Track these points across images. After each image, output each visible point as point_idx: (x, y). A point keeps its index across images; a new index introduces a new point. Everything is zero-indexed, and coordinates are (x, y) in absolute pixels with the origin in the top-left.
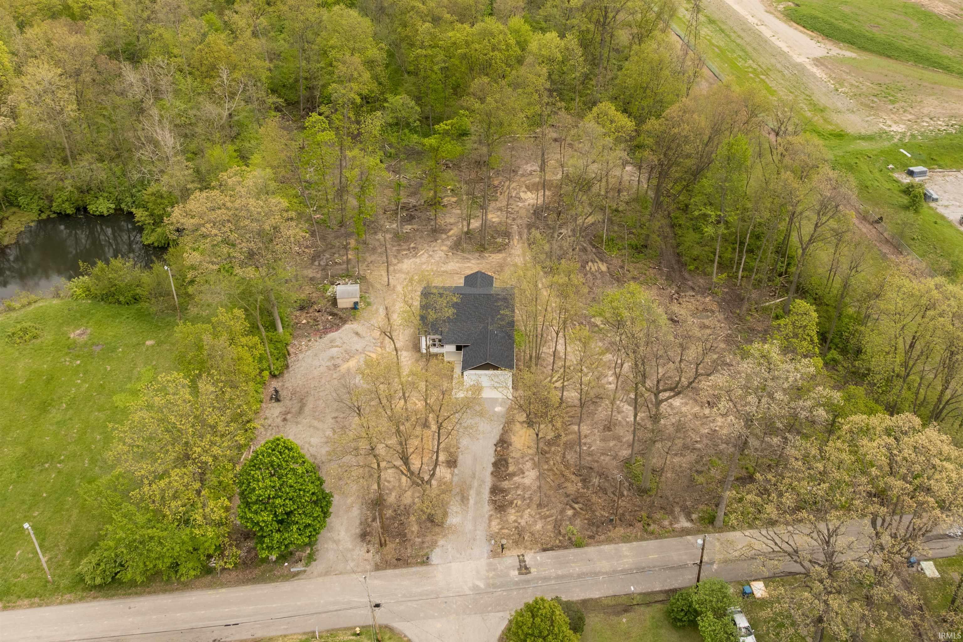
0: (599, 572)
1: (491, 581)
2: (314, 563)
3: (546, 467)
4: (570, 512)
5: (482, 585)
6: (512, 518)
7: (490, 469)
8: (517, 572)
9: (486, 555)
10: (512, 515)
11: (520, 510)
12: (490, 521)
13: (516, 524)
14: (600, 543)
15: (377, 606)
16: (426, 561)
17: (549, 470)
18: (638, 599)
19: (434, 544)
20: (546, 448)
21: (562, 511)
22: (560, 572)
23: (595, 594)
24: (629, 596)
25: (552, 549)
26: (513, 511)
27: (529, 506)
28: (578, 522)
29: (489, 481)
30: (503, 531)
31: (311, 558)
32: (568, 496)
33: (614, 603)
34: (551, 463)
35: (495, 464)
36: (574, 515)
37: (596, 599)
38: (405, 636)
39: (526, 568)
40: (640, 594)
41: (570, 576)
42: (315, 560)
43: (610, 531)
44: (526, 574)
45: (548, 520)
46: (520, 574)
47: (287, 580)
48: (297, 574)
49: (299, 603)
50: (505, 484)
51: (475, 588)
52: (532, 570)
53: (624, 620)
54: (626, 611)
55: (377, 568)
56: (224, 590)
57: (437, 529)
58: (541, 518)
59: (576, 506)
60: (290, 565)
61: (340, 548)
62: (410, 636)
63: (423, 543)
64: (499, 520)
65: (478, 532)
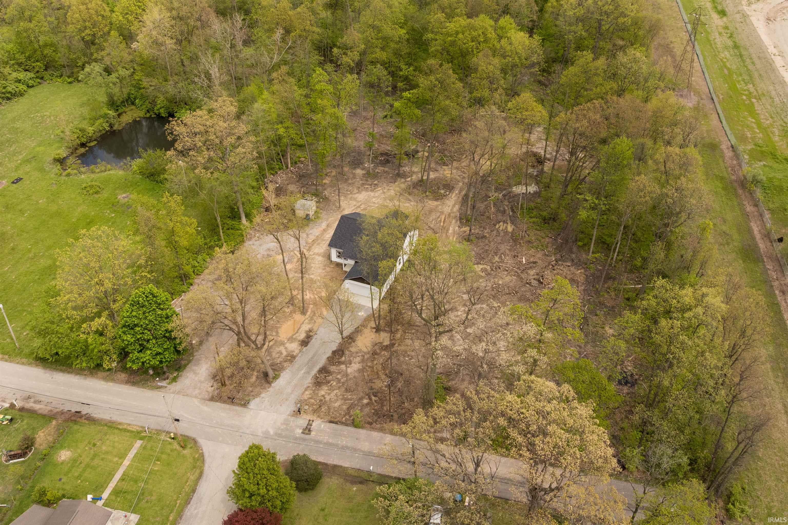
0: (359, 449)
1: (280, 432)
2: (174, 383)
3: (369, 364)
4: (365, 401)
5: (272, 432)
6: (323, 393)
7: (329, 354)
8: (301, 431)
9: (288, 413)
10: (323, 391)
11: (331, 389)
12: (306, 390)
13: (322, 398)
14: (373, 429)
15: (177, 420)
16: (245, 405)
17: (370, 367)
18: (375, 478)
19: (258, 395)
20: (378, 351)
21: (361, 399)
22: (330, 441)
23: (346, 464)
24: (369, 473)
25: (336, 423)
26: (326, 388)
27: (339, 388)
28: (367, 410)
29: (322, 362)
30: (310, 400)
31: (175, 379)
32: (371, 388)
33: (356, 474)
34: (375, 362)
35: (334, 352)
36: (367, 404)
37: (345, 467)
38: (202, 450)
39: (310, 430)
40: (379, 474)
41: (337, 445)
42: (176, 382)
43: (386, 423)
44: (307, 434)
45: (347, 402)
46: (303, 433)
47: (152, 389)
48: (161, 387)
50: (333, 368)
51: (267, 432)
52: (313, 433)
53: (355, 489)
54: (361, 483)
55: (212, 399)
56: (111, 384)
57: (267, 385)
58: (342, 399)
59: (373, 398)
60: (159, 380)
61: (197, 378)
62: (204, 450)
63: (252, 391)
64: (312, 392)
65: (293, 396)
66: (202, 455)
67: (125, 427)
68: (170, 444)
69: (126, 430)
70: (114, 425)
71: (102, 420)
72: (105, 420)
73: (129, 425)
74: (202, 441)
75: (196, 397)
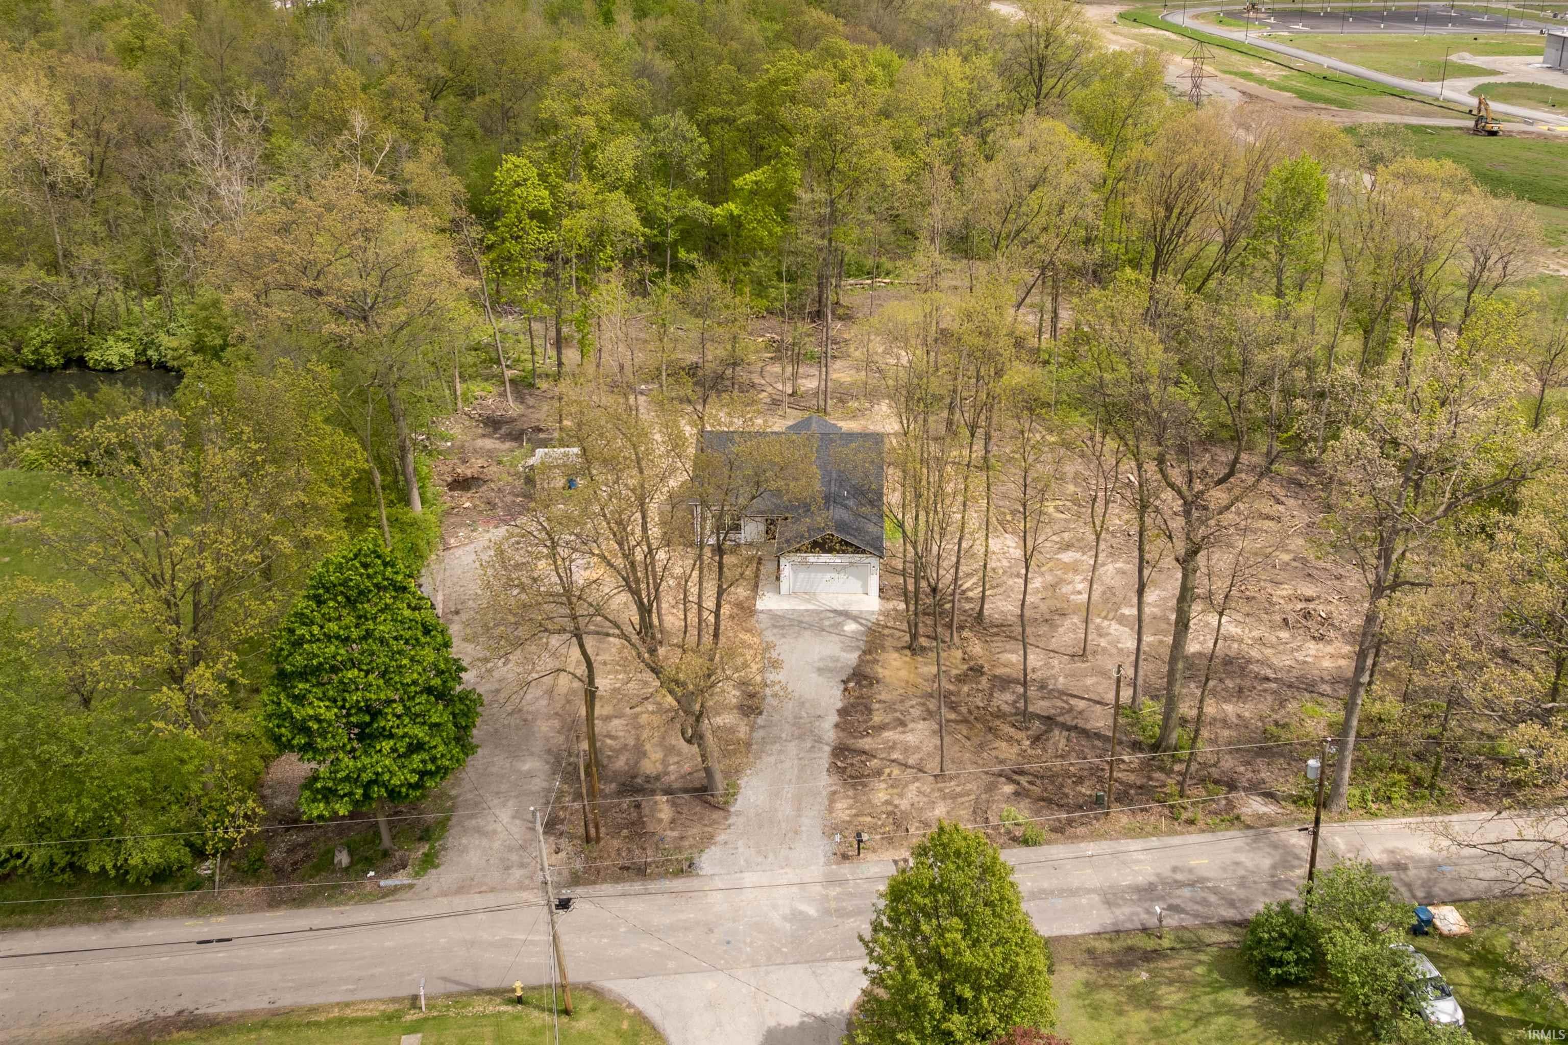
0: (1079, 889)
1: (833, 905)
2: (433, 871)
3: (952, 716)
4: (1007, 789)
5: (811, 911)
6: (880, 797)
7: (834, 718)
9: (822, 860)
10: (880, 794)
11: (897, 784)
12: (832, 801)
13: (890, 808)
14: (1075, 838)
16: (687, 869)
17: (956, 722)
18: (1171, 939)
19: (708, 840)
20: (951, 687)
21: (991, 787)
23: (1073, 928)
24: (1151, 932)
26: (883, 785)
27: (916, 778)
28: (1026, 804)
29: (830, 738)
30: (861, 819)
31: (429, 862)
32: (1000, 761)
34: (962, 711)
35: (843, 711)
36: (1016, 794)
38: (630, 1005)
40: (1177, 929)
42: (436, 867)
43: (1097, 819)
45: (960, 800)
47: (371, 902)
48: (395, 890)
49: (387, 944)
50: (866, 743)
51: (796, 917)
53: (1144, 976)
54: (1146, 960)
55: (577, 880)
56: (222, 919)
57: (716, 815)
58: (943, 798)
59: (1021, 779)
60: (379, 876)
61: (497, 845)
62: (640, 1005)
63: (682, 838)
64: (851, 801)
65: (805, 821)
66: (641, 1018)
67: (336, 1013)
68: (516, 1018)
69: (341, 1022)
70: (294, 1019)
71: (243, 1015)
72: (253, 1013)
73: (347, 1005)
74: (617, 986)
75: (521, 887)
